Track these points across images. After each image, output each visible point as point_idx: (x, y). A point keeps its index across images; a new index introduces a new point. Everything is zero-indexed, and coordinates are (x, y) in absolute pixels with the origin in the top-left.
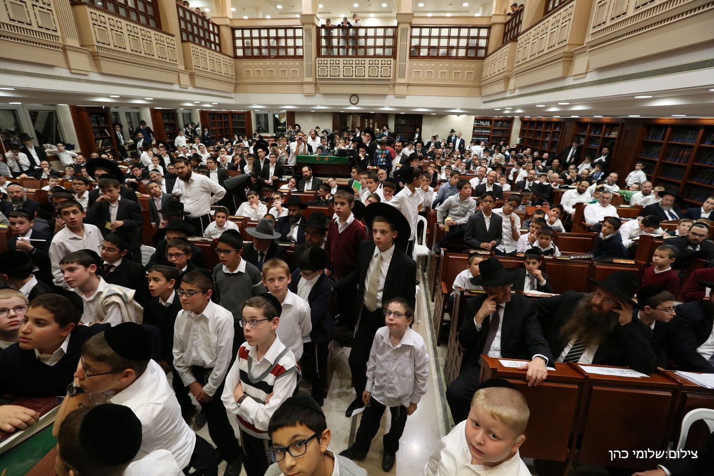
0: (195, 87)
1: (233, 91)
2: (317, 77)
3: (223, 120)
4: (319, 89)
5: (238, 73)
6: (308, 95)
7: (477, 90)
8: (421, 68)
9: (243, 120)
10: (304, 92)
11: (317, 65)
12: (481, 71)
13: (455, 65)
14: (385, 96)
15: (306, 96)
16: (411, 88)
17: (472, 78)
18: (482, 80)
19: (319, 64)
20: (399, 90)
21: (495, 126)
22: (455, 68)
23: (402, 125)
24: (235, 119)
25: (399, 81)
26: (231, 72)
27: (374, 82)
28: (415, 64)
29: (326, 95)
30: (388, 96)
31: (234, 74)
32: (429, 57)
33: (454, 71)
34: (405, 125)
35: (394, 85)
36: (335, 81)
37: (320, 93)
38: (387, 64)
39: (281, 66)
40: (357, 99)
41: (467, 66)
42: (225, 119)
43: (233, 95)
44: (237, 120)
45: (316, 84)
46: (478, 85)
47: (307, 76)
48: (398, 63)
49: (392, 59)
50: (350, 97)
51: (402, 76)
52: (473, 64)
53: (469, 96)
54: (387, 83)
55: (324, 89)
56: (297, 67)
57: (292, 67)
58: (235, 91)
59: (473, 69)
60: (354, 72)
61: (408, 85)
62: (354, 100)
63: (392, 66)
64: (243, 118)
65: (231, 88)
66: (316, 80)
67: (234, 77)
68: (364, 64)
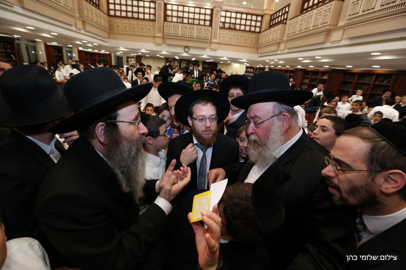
0: (85, 31)
1: (107, 37)
2: (165, 34)
3: (93, 58)
4: (165, 41)
5: (111, 27)
6: (158, 45)
7: (256, 50)
8: (225, 34)
9: (106, 59)
10: (156, 42)
11: (165, 26)
12: (258, 39)
13: (244, 35)
14: (204, 49)
15: (157, 45)
16: (220, 45)
17: (253, 43)
18: (259, 44)
19: (166, 26)
20: (213, 46)
21: (255, 72)
22: (244, 37)
23: (206, 68)
24: (101, 57)
25: (214, 40)
26: (107, 25)
27: (199, 40)
28: (223, 32)
29: (169, 45)
30: (207, 49)
31: (108, 26)
32: (230, 28)
33: (244, 38)
34: (208, 68)
35: (210, 43)
36: (176, 37)
37: (165, 44)
38: (208, 30)
39: (140, 25)
40: (188, 50)
41: (251, 36)
42: (94, 57)
43: (107, 40)
44: (102, 59)
45: (163, 38)
46: (257, 47)
47: (158, 32)
48: (213, 31)
49: (210, 28)
50: (184, 48)
51: (216, 38)
52: (254, 36)
53: (251, 52)
54: (207, 42)
55: (168, 42)
56: (151, 26)
57: (148, 26)
58: (109, 38)
59: (253, 38)
60: (187, 33)
61: (219, 43)
62: (187, 50)
63: (210, 31)
64: (106, 58)
65: (106, 35)
66: (163, 35)
67: (109, 29)
68: (194, 29)
